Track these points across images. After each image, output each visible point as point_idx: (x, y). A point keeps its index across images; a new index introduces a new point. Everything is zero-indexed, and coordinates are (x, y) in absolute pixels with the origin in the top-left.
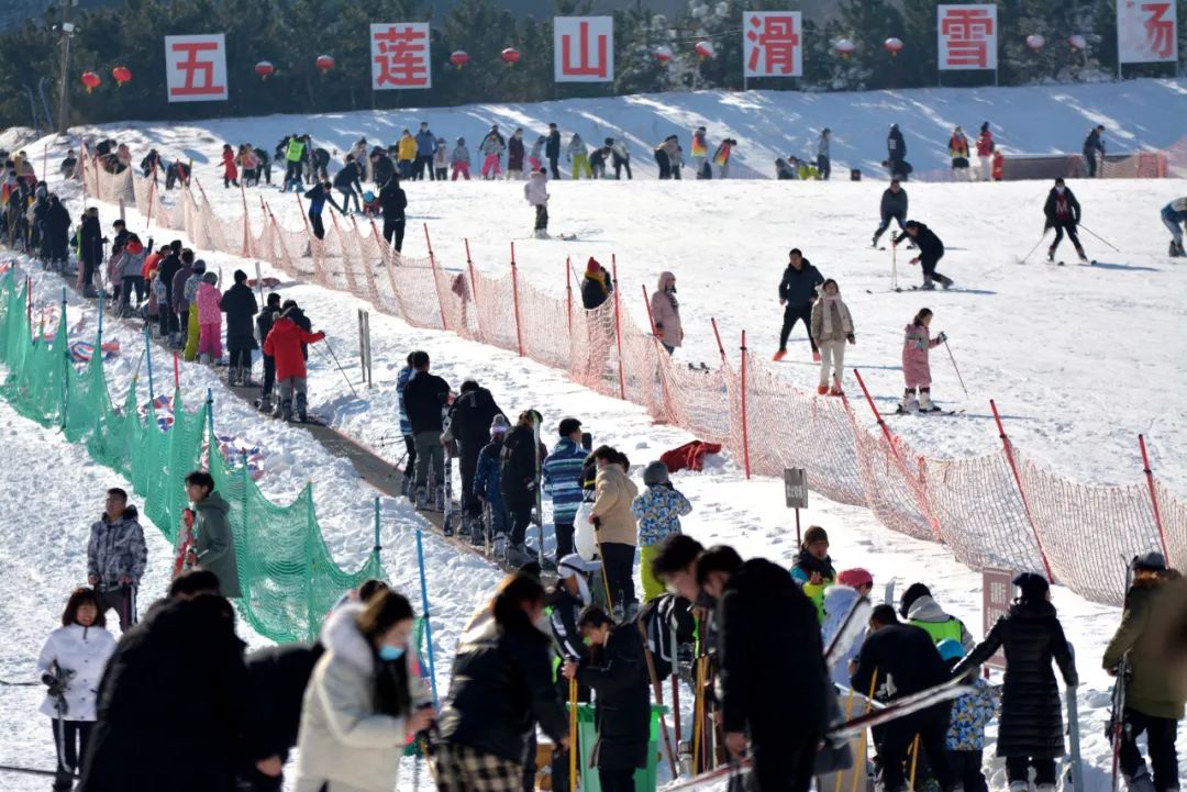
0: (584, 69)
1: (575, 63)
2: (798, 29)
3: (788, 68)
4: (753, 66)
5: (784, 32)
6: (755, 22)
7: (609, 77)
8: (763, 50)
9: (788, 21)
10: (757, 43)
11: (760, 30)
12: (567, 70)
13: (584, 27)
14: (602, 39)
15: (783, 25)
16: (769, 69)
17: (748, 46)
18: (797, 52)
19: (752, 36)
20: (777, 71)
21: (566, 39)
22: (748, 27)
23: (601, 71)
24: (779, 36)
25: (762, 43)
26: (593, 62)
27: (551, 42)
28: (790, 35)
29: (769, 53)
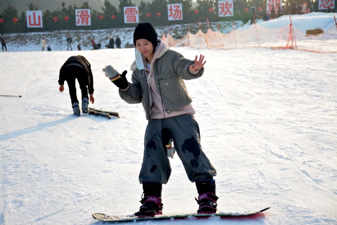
0: (35, 24)
1: (32, 22)
2: (89, 14)
3: (87, 23)
4: (78, 23)
5: (86, 14)
6: (78, 12)
7: (42, 26)
8: (81, 19)
9: (87, 12)
10: (79, 17)
11: (80, 14)
12: (30, 24)
13: (34, 14)
14: (39, 17)
15: (86, 13)
16: (82, 23)
17: (77, 18)
18: (89, 20)
19: (78, 15)
20: (84, 24)
21: (30, 17)
22: (77, 13)
23: (39, 24)
24: (85, 15)
25: (80, 17)
26: (37, 22)
27: (26, 17)
28: (87, 15)
29: (82, 20)
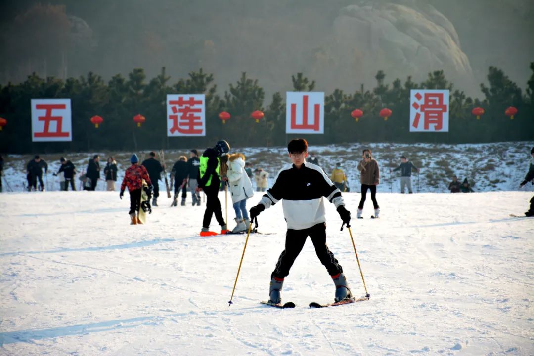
0: (305, 126)
1: (299, 121)
2: (446, 101)
3: (440, 126)
4: (416, 125)
5: (437, 103)
6: (418, 97)
7: (321, 131)
8: (422, 114)
9: (441, 96)
10: (419, 110)
11: (421, 102)
12: (294, 126)
13: (305, 99)
14: (317, 107)
15: (437, 99)
16: (426, 127)
17: (413, 112)
18: (446, 116)
19: (416, 106)
20: (432, 128)
21: (294, 107)
22: (413, 99)
23: (316, 127)
24: (434, 106)
25: (422, 110)
26: (311, 121)
27: (284, 107)
28: (441, 104)
29: (427, 114)
